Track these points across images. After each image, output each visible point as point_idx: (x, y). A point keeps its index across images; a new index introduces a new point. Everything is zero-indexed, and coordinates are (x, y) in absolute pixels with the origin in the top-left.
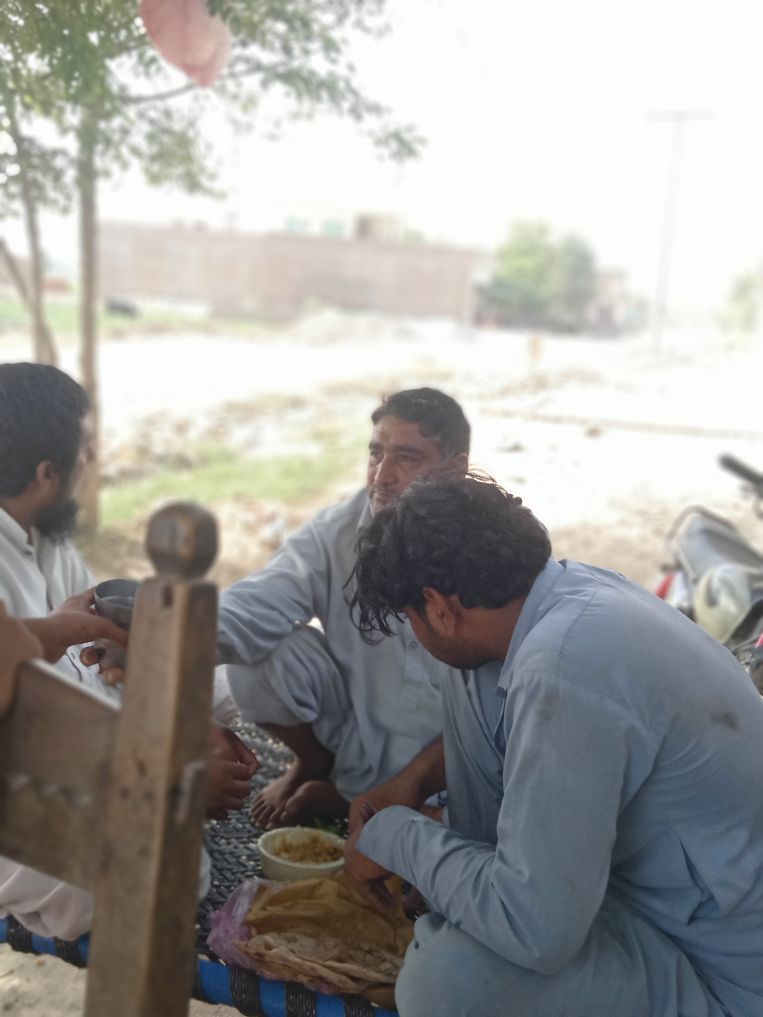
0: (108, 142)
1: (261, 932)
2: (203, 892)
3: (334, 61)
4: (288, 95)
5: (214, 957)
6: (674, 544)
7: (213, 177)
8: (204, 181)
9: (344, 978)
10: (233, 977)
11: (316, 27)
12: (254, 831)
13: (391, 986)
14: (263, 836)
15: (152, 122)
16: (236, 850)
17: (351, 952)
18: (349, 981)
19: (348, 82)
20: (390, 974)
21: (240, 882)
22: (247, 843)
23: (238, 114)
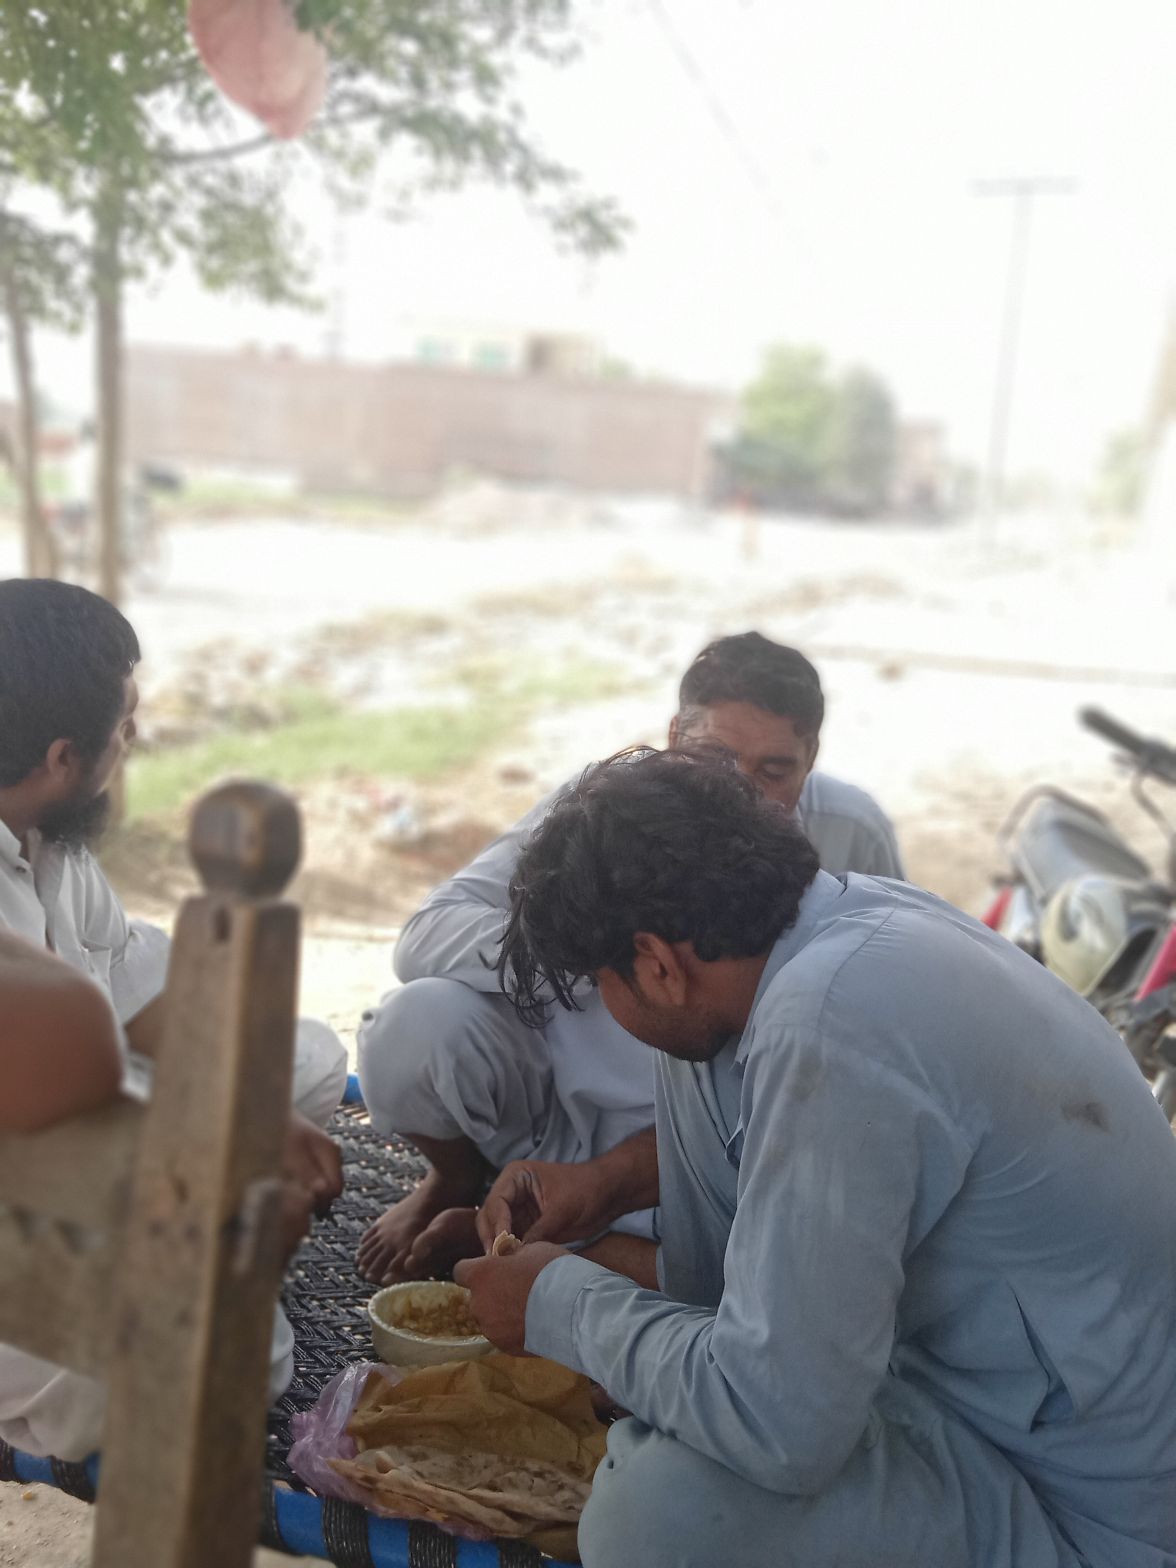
0: (140, 223)
1: (372, 1444)
2: (281, 1383)
3: (490, 100)
4: (419, 151)
5: (298, 1484)
6: (1012, 845)
7: (304, 277)
8: (290, 283)
9: (499, 1514)
10: (328, 1514)
11: (463, 48)
12: (363, 1287)
13: (574, 1525)
14: (376, 1296)
15: (209, 192)
16: (335, 1318)
17: (511, 1474)
18: (508, 1519)
19: (511, 132)
20: (571, 1508)
21: (341, 1367)
22: (353, 1305)
23: (345, 182)
